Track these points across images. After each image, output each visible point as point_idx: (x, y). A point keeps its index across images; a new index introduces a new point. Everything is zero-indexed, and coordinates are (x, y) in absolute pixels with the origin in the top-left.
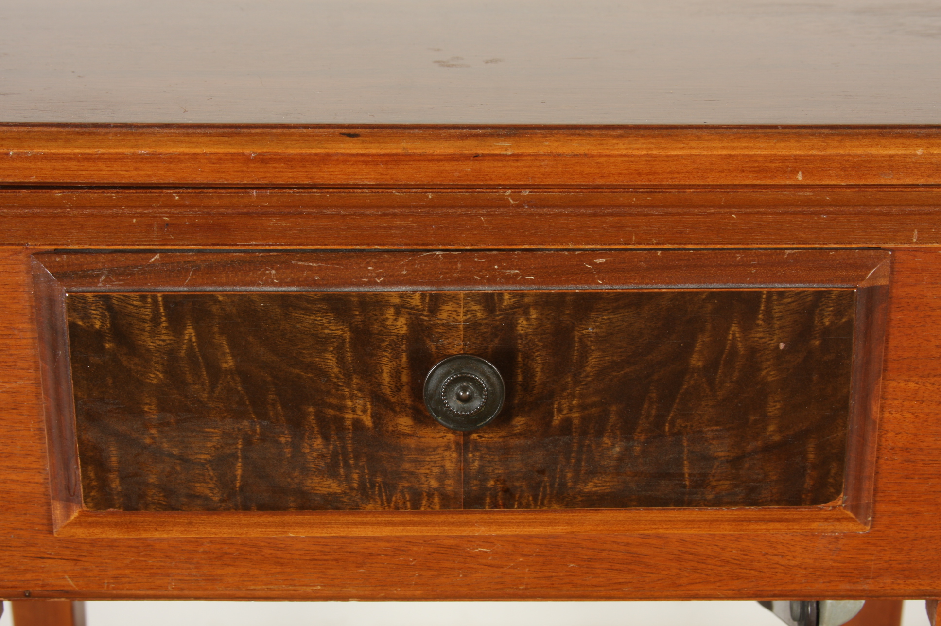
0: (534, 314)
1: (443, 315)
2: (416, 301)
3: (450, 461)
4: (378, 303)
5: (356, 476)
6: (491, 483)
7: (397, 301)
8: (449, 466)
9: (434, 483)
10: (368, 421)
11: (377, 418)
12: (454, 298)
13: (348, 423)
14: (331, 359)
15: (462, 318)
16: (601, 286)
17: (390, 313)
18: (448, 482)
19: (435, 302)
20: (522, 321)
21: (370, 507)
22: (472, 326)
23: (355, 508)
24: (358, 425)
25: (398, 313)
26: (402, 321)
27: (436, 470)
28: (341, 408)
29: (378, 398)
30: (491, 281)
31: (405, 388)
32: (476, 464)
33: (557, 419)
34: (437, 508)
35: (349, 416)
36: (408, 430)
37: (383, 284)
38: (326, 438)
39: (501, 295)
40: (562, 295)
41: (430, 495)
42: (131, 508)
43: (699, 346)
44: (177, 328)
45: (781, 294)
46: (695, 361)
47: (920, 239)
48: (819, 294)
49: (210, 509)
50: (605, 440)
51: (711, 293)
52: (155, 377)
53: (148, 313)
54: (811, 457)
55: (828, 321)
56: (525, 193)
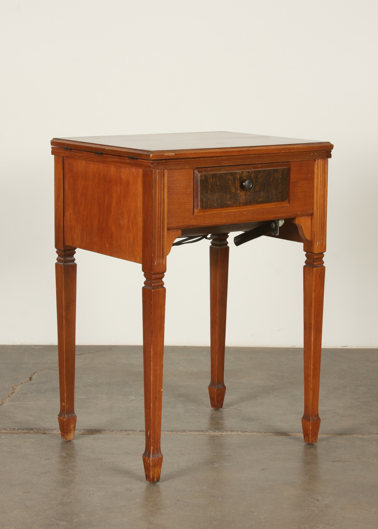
0: (253, 174)
1: (243, 175)
2: (240, 173)
3: (244, 197)
4: (235, 173)
5: (233, 201)
6: (248, 201)
7: (238, 173)
8: (244, 198)
9: (242, 201)
10: (234, 192)
11: (236, 191)
12: (244, 172)
13: (232, 192)
14: (230, 183)
15: (245, 175)
16: (260, 169)
17: (237, 174)
18: (244, 201)
19: (242, 172)
20: (252, 175)
21: (234, 206)
22: (247, 176)
23: (232, 206)
24: (233, 192)
25: (238, 175)
26: (239, 176)
27: (242, 199)
28: (231, 190)
29: (236, 188)
30: (248, 169)
31: (239, 186)
32: (247, 198)
33: (256, 190)
34: (242, 205)
35: (232, 191)
36: (239, 193)
37: (236, 171)
38: (230, 195)
39: (250, 171)
40: (256, 171)
41: (241, 203)
42: (206, 209)
43: (271, 177)
44: (213, 179)
45: (280, 169)
46: (271, 180)
47: (296, 160)
48: (284, 169)
49: (215, 208)
50: (262, 193)
51: (273, 169)
52: (210, 187)
53: (209, 177)
54: (284, 193)
55: (285, 172)
56: (254, 155)
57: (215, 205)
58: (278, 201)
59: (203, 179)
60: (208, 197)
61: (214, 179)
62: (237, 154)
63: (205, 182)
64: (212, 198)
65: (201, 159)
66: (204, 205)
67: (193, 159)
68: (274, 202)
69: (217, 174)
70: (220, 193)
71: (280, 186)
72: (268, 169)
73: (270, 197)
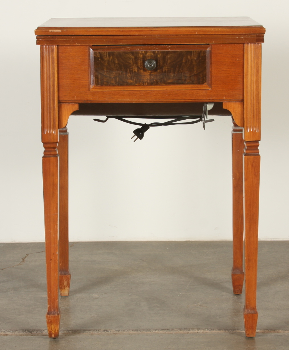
0: (160, 54)
1: (147, 55)
2: (143, 52)
3: (148, 77)
4: (138, 53)
5: (135, 80)
6: (154, 81)
7: (141, 52)
8: (148, 78)
9: (146, 81)
10: (136, 71)
11: (138, 70)
12: (149, 52)
13: (134, 71)
14: (131, 62)
15: (150, 55)
16: (170, 50)
17: (140, 54)
18: (148, 80)
19: (146, 53)
20: (159, 55)
21: (137, 85)
22: (152, 56)
23: (134, 85)
24: (135, 71)
25: (141, 54)
26: (141, 55)
27: (146, 79)
28: (133, 69)
29: (138, 67)
30: (154, 50)
31: (142, 66)
32: (152, 78)
33: (164, 70)
34: (147, 85)
35: (134, 70)
36: (142, 72)
37: (139, 50)
38: (130, 74)
39: (155, 51)
40: (164, 51)
41: (146, 83)
42: (102, 85)
43: (184, 59)
44: (109, 57)
45: (195, 51)
46: (184, 61)
47: (214, 42)
48: (201, 51)
49: (113, 85)
50: (171, 74)
51: (185, 51)
52: (106, 64)
53: (105, 55)
54: (201, 76)
55: (202, 55)
56: (159, 36)
57: (113, 83)
58: (193, 83)
59: (98, 56)
60: (104, 74)
61: (111, 57)
62: (137, 33)
63: (100, 59)
64: (109, 76)
65: (94, 37)
66: (100, 81)
67: (84, 37)
68: (188, 84)
69: (115, 52)
70: (119, 71)
71: (195, 69)
72: (179, 50)
73: (183, 78)
